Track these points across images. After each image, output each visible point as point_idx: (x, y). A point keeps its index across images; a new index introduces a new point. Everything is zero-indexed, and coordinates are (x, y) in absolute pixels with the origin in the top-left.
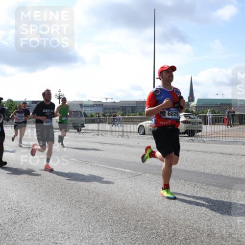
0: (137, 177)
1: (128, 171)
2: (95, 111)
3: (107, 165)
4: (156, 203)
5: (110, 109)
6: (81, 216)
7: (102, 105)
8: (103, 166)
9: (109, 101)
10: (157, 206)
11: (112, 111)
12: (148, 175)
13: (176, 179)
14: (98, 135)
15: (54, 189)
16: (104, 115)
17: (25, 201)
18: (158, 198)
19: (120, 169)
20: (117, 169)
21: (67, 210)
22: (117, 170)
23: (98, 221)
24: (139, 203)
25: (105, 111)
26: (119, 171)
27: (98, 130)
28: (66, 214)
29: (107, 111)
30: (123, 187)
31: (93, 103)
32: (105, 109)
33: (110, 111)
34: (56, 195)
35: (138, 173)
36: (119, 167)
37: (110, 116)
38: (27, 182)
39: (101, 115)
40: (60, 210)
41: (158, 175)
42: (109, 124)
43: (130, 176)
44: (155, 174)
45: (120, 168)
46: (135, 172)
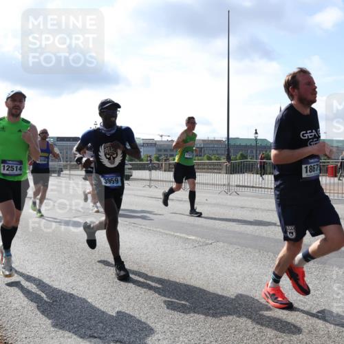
0: (207, 247)
1: (193, 238)
2: (145, 153)
3: (163, 229)
4: (234, 284)
5: (166, 150)
6: (129, 300)
7: (155, 144)
8: (158, 230)
9: (165, 139)
10: (236, 289)
11: (169, 153)
12: (221, 244)
13: (262, 252)
14: (150, 186)
15: (89, 260)
16: (158, 159)
17: (50, 277)
18: (237, 277)
19: (181, 235)
20: (178, 234)
21: (109, 291)
22: (178, 236)
23: (152, 307)
24: (209, 283)
25: (160, 153)
26: (181, 237)
27: (150, 180)
28: (108, 297)
29: (162, 153)
30: (187, 261)
31: (142, 142)
32: (159, 150)
33: (165, 153)
34: (93, 269)
35: (207, 242)
36: (180, 233)
37: (166, 160)
38: (51, 250)
39: (153, 158)
40: (98, 290)
41: (235, 244)
42: (165, 171)
43: (197, 245)
44: (231, 244)
45: (183, 233)
46: (204, 240)
